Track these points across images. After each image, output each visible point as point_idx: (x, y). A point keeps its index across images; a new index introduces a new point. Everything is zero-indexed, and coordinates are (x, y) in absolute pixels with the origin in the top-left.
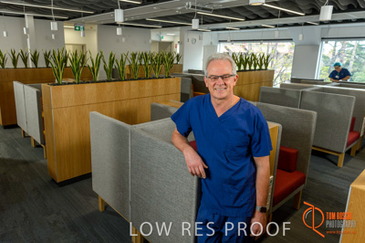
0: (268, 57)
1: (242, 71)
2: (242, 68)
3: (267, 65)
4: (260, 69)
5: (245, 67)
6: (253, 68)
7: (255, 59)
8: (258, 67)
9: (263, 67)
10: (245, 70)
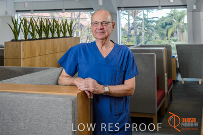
0: (71, 23)
1: (44, 38)
2: (44, 35)
3: (71, 32)
4: (65, 37)
5: (47, 34)
6: (56, 35)
7: (57, 25)
8: (61, 35)
9: (68, 34)
10: (47, 38)
